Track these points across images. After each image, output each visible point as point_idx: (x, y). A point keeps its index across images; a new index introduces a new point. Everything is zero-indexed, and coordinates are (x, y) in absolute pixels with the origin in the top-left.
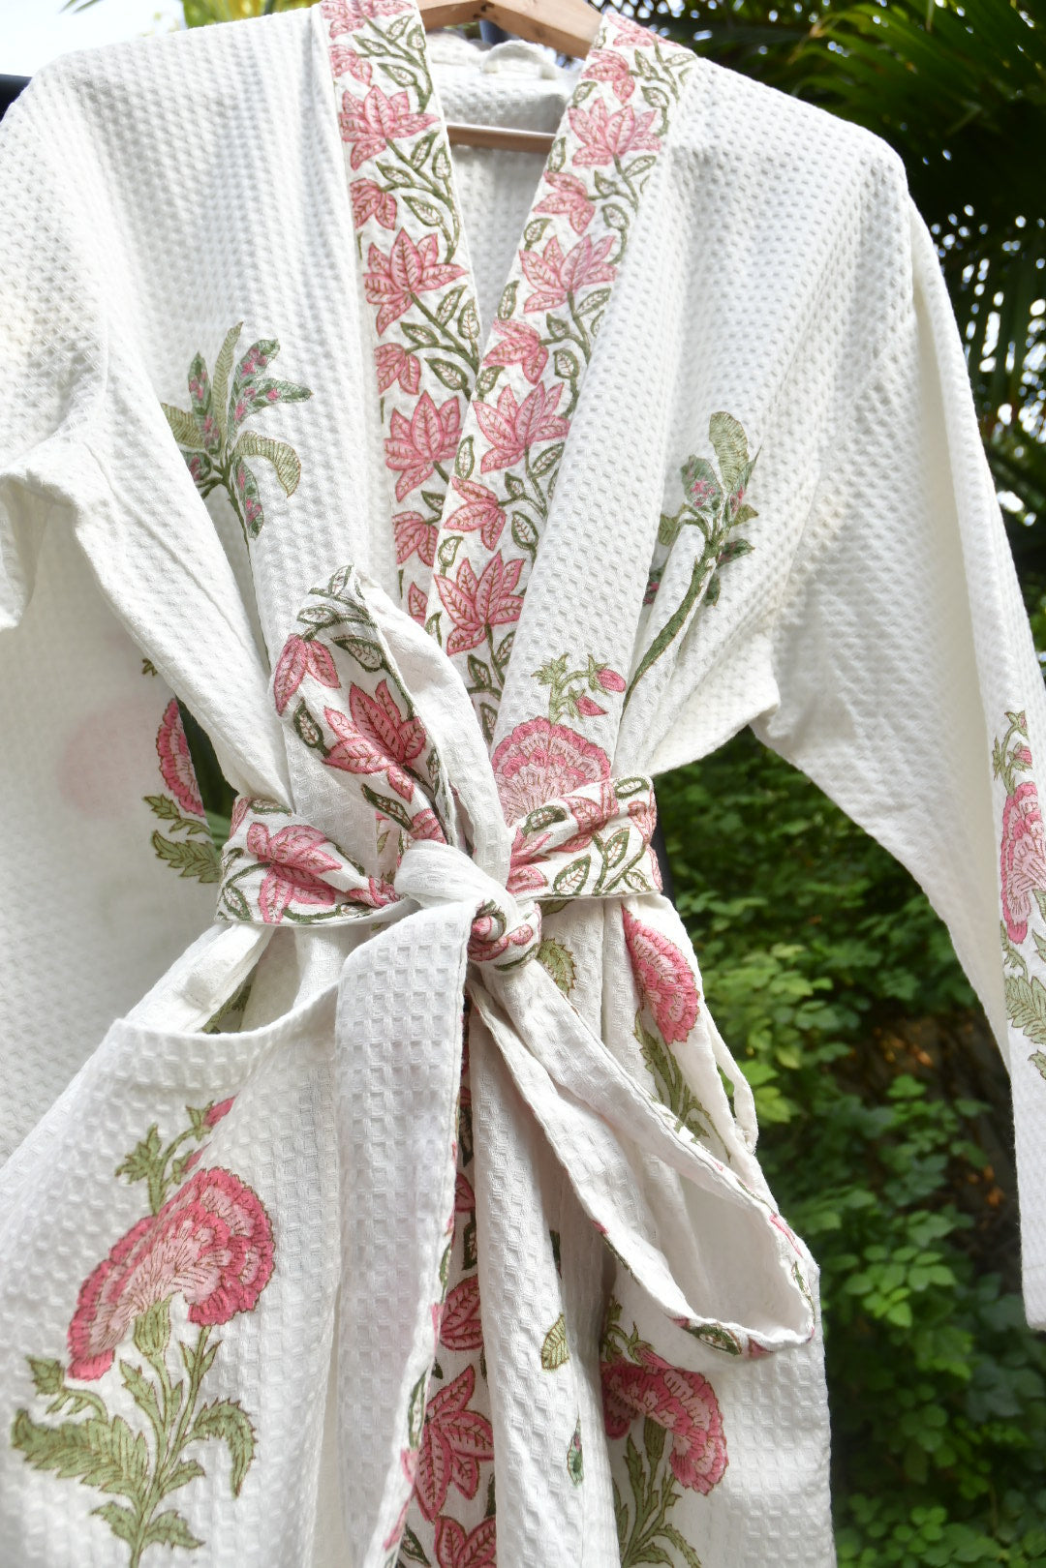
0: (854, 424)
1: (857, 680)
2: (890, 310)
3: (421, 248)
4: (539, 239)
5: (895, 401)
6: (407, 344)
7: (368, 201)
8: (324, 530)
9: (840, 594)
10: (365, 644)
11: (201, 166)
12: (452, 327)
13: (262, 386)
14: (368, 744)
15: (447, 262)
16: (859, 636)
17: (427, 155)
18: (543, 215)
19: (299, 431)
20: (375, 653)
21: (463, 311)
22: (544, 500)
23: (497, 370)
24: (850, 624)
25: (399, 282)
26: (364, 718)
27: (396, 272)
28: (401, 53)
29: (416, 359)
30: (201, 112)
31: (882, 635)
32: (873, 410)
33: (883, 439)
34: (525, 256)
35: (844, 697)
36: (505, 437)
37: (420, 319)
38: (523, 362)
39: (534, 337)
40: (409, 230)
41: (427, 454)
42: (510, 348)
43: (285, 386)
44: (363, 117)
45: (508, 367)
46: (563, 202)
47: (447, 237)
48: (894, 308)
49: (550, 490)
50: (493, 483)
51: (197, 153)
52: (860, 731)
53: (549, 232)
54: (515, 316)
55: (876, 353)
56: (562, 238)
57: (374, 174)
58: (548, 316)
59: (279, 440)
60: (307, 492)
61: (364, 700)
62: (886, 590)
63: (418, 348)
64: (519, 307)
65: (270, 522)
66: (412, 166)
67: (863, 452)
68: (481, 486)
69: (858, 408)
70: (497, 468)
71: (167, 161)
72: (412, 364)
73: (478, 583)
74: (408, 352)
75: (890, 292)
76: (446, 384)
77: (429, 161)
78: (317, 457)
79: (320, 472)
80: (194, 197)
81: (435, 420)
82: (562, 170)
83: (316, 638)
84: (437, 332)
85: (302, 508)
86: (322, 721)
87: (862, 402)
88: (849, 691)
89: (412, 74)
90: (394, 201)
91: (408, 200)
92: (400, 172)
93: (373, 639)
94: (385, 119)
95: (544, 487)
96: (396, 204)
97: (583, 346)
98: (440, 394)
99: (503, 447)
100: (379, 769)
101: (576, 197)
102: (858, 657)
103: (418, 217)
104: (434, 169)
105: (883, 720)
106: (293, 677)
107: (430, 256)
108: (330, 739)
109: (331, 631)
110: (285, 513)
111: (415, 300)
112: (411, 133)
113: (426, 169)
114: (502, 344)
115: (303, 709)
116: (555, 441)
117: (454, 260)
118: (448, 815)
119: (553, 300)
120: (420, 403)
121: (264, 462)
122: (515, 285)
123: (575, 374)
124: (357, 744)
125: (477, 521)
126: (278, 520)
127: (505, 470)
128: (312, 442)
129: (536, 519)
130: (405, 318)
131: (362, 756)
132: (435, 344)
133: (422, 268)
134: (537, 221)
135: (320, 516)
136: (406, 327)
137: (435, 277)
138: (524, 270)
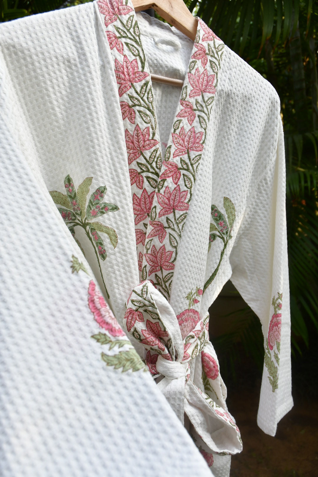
0: (257, 189)
1: (250, 264)
2: (271, 154)
3: (144, 133)
4: (178, 128)
5: (269, 183)
6: (139, 170)
7: (125, 111)
8: (127, 261)
9: (248, 239)
10: (153, 313)
11: (64, 92)
12: (154, 165)
13: (103, 205)
14: (152, 337)
15: (152, 139)
16: (252, 253)
17: (145, 92)
18: (179, 118)
19: (116, 223)
20: (156, 316)
21: (158, 158)
22: (180, 232)
23: (164, 180)
24: (250, 249)
25: (136, 145)
26: (150, 327)
27: (135, 142)
28: (132, 38)
29: (142, 176)
30: (62, 65)
31: (258, 254)
32: (263, 186)
33: (265, 195)
34: (174, 135)
35: (246, 268)
36: (166, 204)
37: (143, 161)
38: (172, 176)
39: (176, 167)
40: (140, 125)
41: (145, 210)
42: (168, 171)
43: (110, 204)
44: (123, 73)
45: (168, 179)
46: (186, 112)
47: (153, 129)
48: (272, 153)
49: (182, 229)
50: (162, 220)
51: (62, 86)
52: (249, 278)
53: (181, 125)
54: (170, 160)
55: (265, 167)
56: (185, 127)
57: (127, 100)
58: (181, 158)
59: (110, 227)
60: (121, 247)
61: (149, 323)
62: (261, 242)
63: (142, 172)
64: (172, 156)
65: (109, 257)
66: (140, 96)
67: (259, 199)
68: (159, 222)
69: (259, 185)
70: (164, 215)
71: (51, 89)
72: (141, 178)
73: (158, 252)
74: (139, 173)
75: (272, 147)
76: (152, 186)
77: (146, 94)
78: (123, 234)
79: (124, 239)
80: (62, 107)
81: (148, 199)
82: (186, 100)
83: (139, 310)
84: (149, 167)
85: (119, 252)
86: (141, 333)
87: (260, 183)
88: (247, 267)
89: (138, 51)
90: (134, 112)
91: (139, 112)
92: (136, 99)
93: (156, 312)
94: (131, 73)
95: (180, 228)
96: (135, 113)
97: (194, 176)
98: (149, 190)
99: (166, 208)
100: (156, 345)
101: (189, 110)
102: (251, 258)
103: (143, 119)
104: (148, 98)
105: (255, 276)
106: (133, 322)
107: (147, 137)
108: (142, 338)
109: (143, 308)
110: (114, 254)
111: (142, 154)
112: (140, 81)
113: (145, 98)
114: (166, 171)
115: (135, 330)
116: (185, 212)
117: (155, 138)
118: (173, 354)
119: (182, 152)
120: (143, 192)
121: (106, 235)
122: (170, 147)
123: (191, 187)
124: (150, 339)
125: (157, 232)
126: (113, 257)
127: (166, 216)
128: (121, 228)
129: (177, 238)
130: (138, 160)
131: (151, 342)
132: (148, 171)
133: (144, 141)
134: (178, 121)
135: (126, 255)
136: (138, 163)
137: (148, 145)
138: (173, 141)
